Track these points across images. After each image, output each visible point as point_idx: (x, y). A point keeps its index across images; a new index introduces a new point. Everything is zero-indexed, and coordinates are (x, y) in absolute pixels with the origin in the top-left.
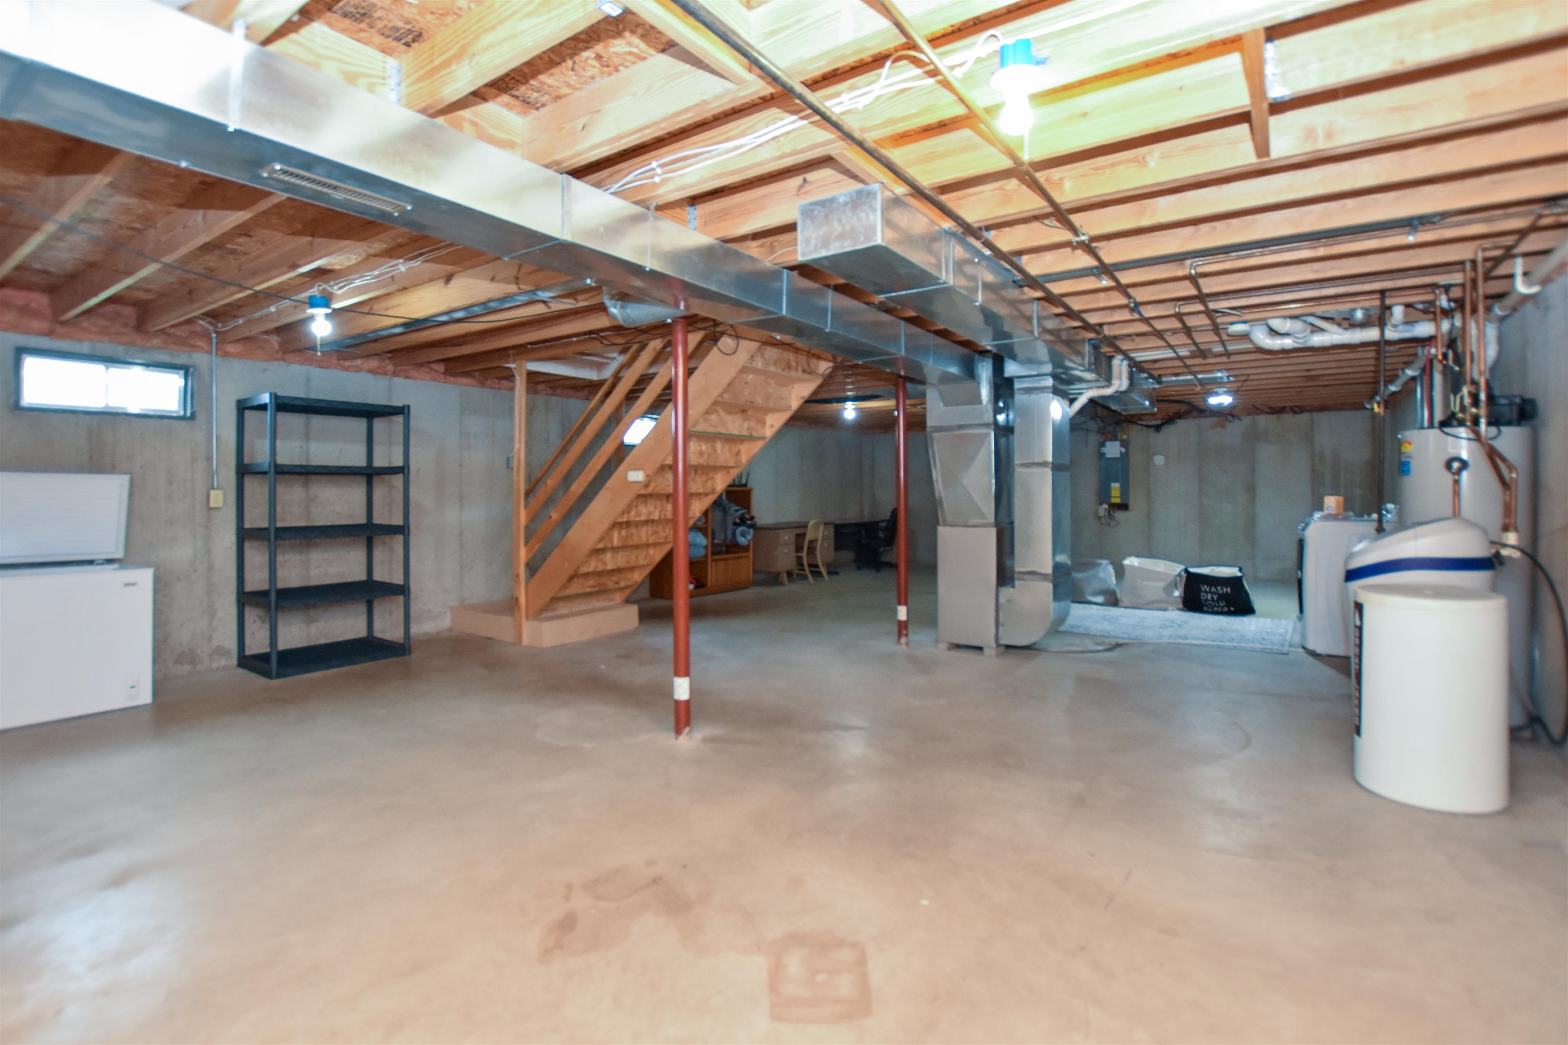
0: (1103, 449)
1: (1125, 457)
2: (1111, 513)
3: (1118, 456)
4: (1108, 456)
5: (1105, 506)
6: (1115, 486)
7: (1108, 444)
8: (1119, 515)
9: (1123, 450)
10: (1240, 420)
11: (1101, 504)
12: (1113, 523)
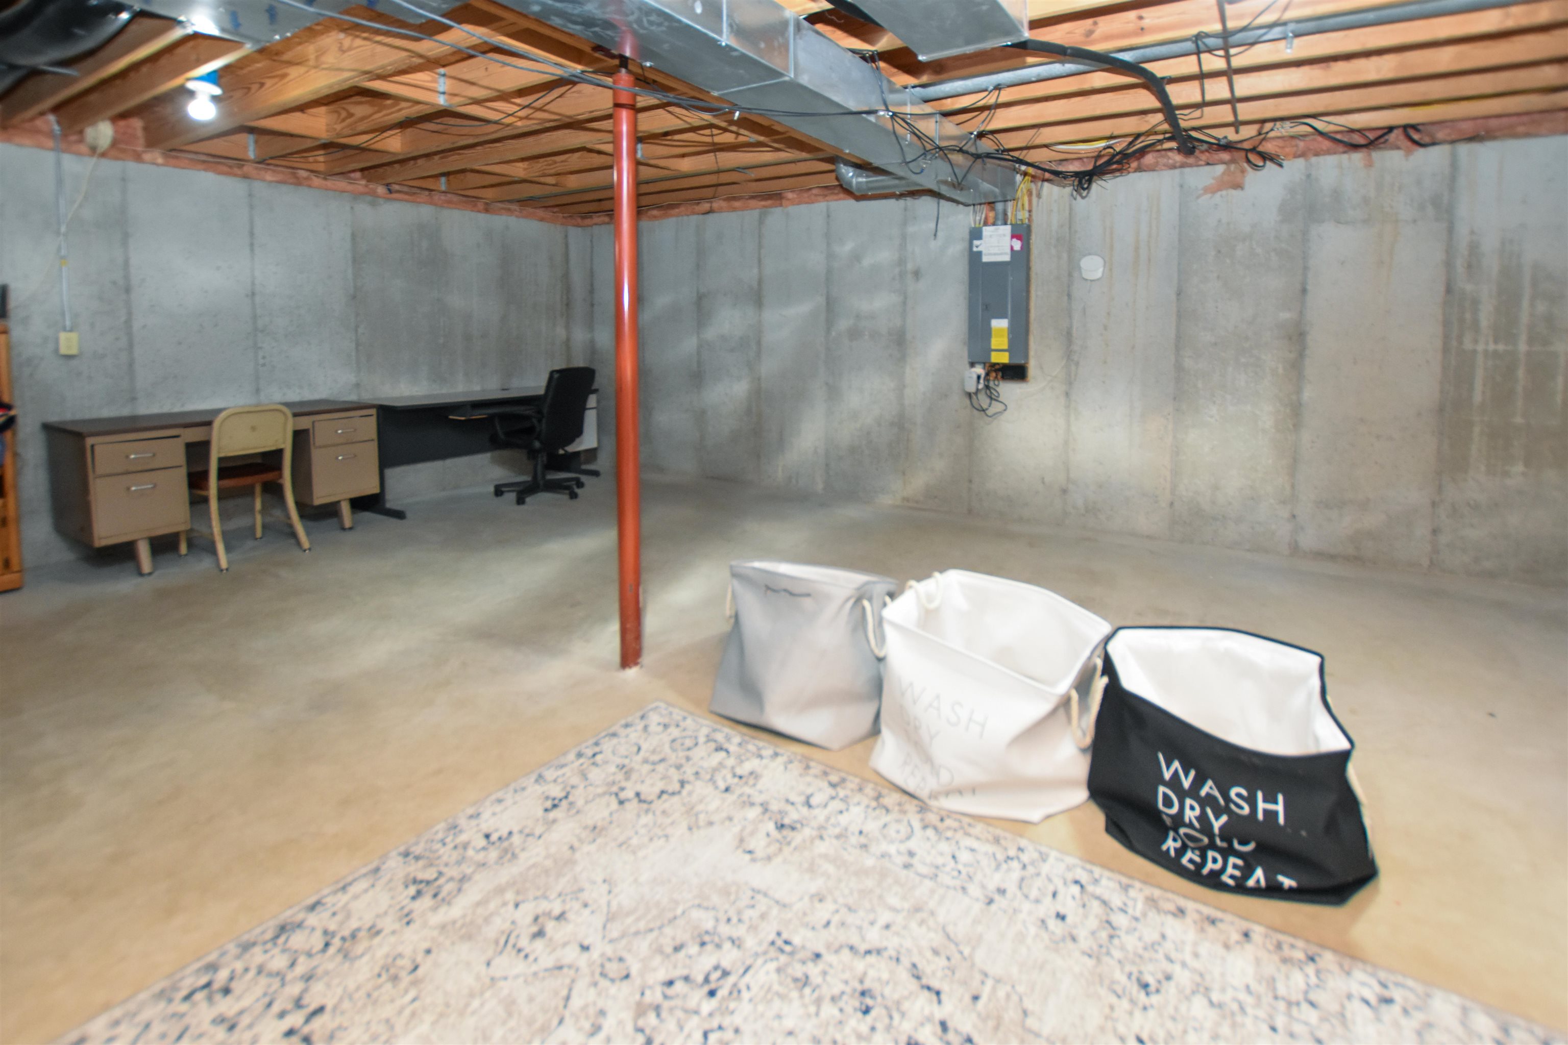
0: (976, 242)
1: (1022, 259)
2: (991, 384)
3: (1007, 258)
4: (985, 259)
5: (979, 370)
6: (1000, 325)
7: (987, 231)
8: (1008, 390)
9: (1017, 245)
10: (1281, 166)
11: (972, 365)
12: (996, 407)
